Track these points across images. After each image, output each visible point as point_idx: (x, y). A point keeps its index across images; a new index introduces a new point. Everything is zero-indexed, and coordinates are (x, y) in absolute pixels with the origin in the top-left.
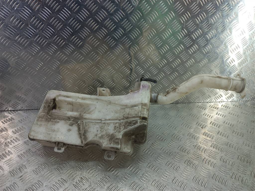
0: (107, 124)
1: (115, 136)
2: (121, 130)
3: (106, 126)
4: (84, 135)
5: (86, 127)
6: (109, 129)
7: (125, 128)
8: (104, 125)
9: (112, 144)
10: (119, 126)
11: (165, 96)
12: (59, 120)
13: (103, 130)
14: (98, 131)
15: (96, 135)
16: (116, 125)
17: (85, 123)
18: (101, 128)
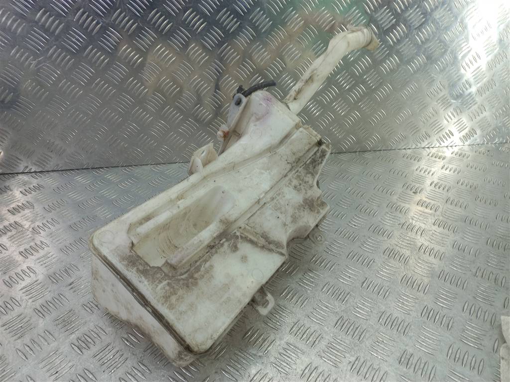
0: (279, 196)
1: (312, 198)
2: (310, 182)
3: (281, 201)
4: (270, 243)
5: (257, 229)
6: (290, 199)
7: (312, 175)
8: (275, 201)
9: (321, 211)
10: (301, 182)
11: (295, 101)
12: (208, 264)
13: (283, 209)
14: (278, 217)
15: (285, 225)
16: (293, 184)
17: (247, 225)
18: (277, 208)
